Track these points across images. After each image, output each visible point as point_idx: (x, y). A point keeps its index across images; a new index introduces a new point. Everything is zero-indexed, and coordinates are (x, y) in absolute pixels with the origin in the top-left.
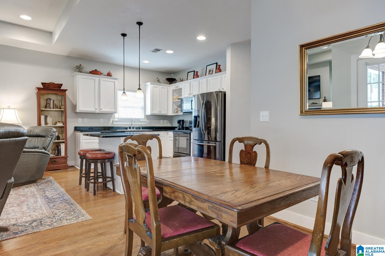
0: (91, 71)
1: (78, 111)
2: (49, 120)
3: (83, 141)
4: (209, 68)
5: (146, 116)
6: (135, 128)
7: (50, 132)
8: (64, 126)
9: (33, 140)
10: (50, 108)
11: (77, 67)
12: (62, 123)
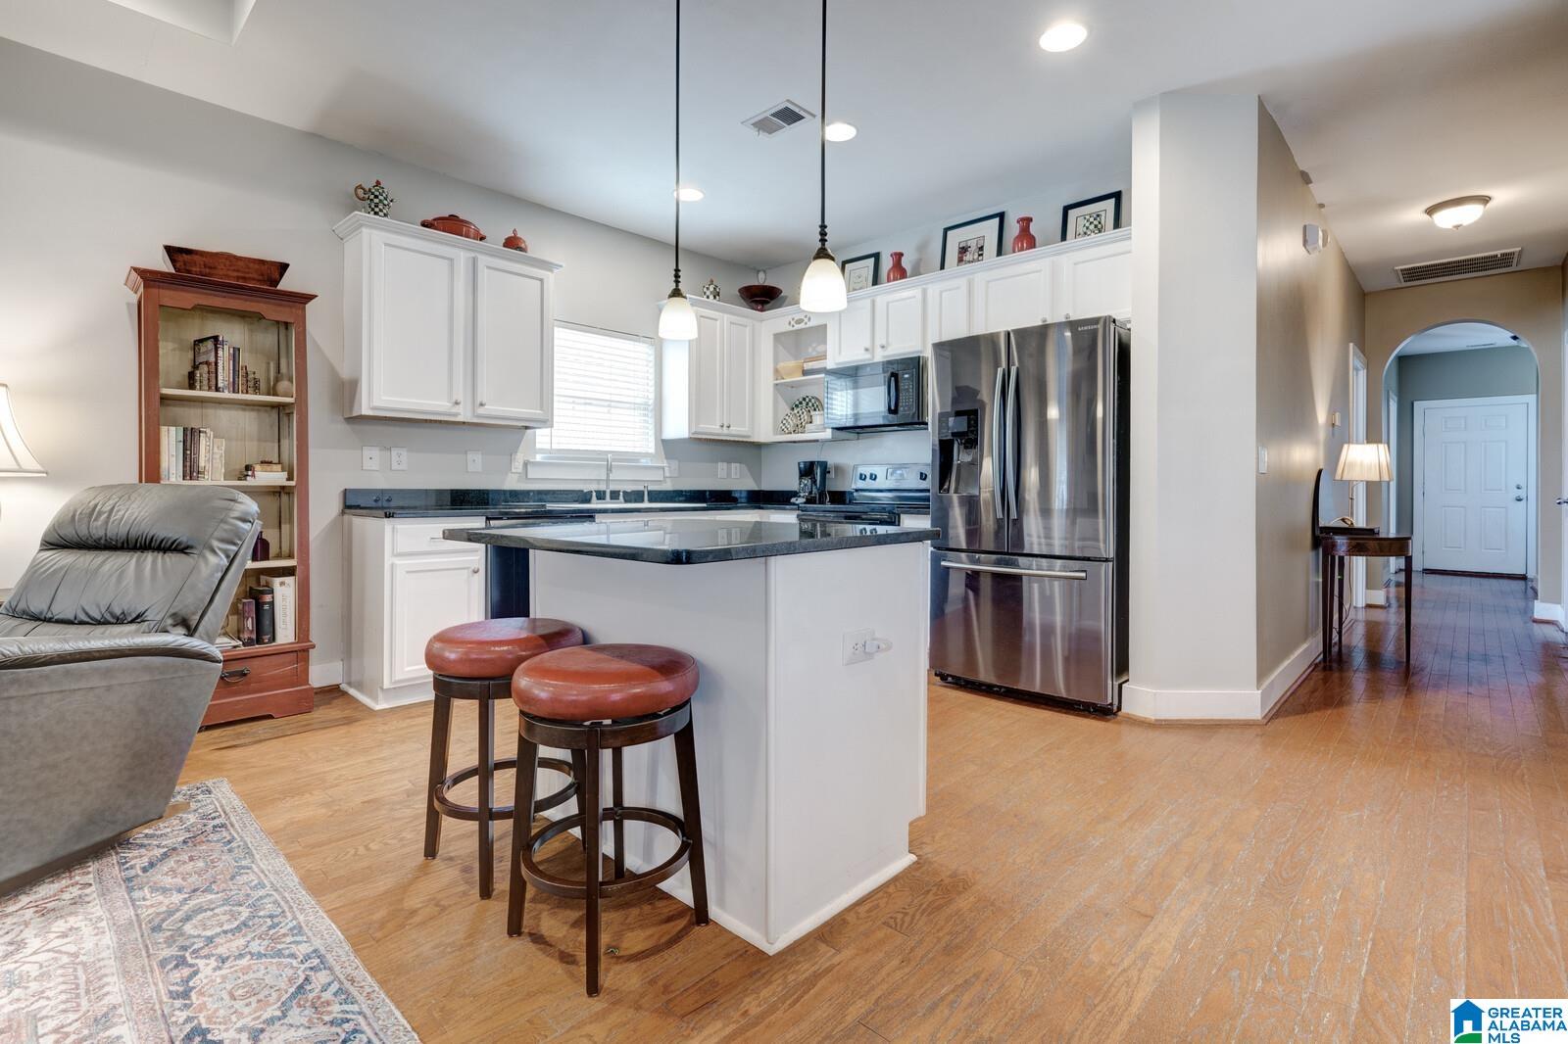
0: (430, 218)
1: (365, 411)
2: (212, 454)
3: (398, 561)
4: (956, 238)
5: (663, 441)
6: (621, 497)
7: (223, 521)
8: (293, 483)
9: (107, 567)
10: (217, 389)
11: (361, 192)
12: (283, 470)
